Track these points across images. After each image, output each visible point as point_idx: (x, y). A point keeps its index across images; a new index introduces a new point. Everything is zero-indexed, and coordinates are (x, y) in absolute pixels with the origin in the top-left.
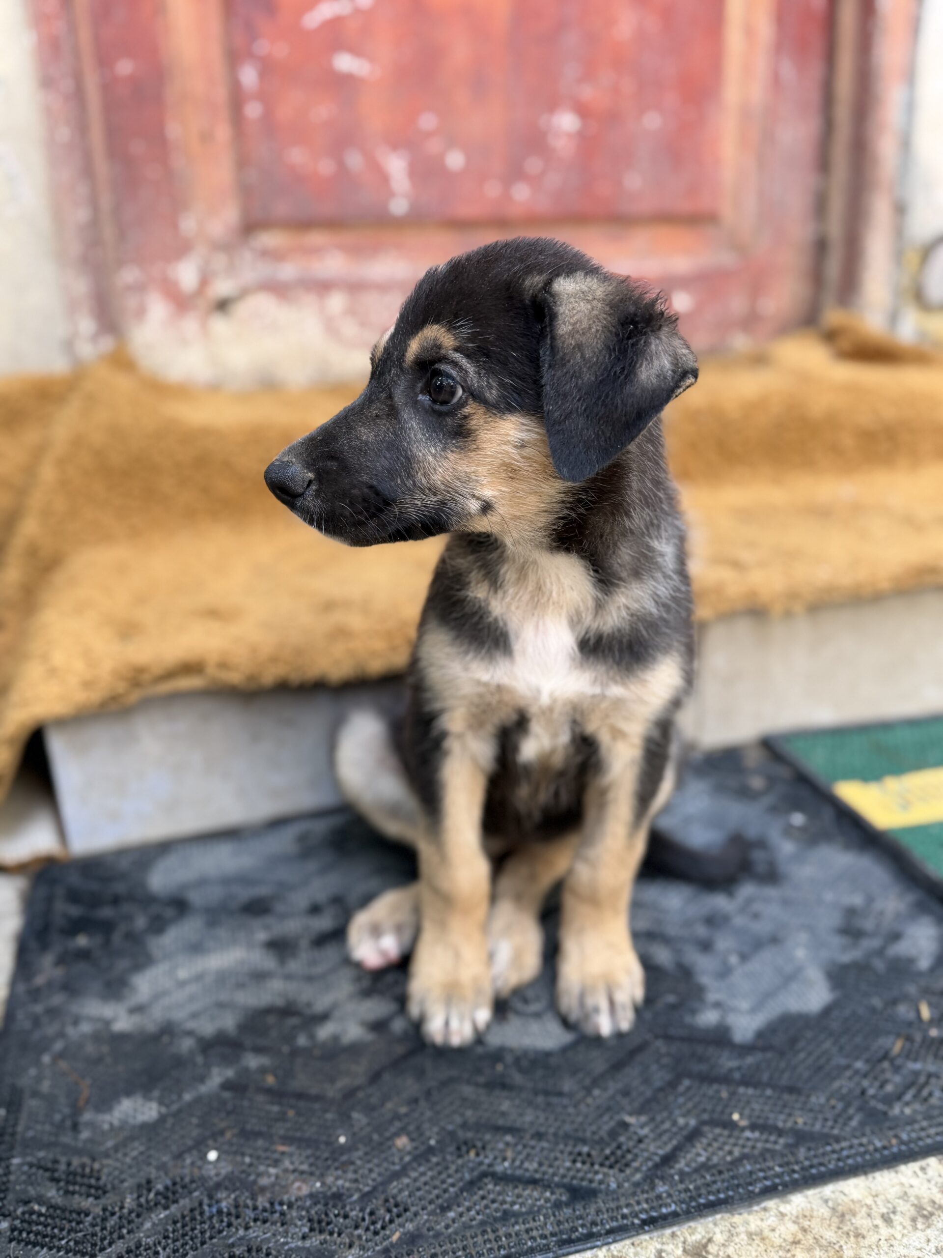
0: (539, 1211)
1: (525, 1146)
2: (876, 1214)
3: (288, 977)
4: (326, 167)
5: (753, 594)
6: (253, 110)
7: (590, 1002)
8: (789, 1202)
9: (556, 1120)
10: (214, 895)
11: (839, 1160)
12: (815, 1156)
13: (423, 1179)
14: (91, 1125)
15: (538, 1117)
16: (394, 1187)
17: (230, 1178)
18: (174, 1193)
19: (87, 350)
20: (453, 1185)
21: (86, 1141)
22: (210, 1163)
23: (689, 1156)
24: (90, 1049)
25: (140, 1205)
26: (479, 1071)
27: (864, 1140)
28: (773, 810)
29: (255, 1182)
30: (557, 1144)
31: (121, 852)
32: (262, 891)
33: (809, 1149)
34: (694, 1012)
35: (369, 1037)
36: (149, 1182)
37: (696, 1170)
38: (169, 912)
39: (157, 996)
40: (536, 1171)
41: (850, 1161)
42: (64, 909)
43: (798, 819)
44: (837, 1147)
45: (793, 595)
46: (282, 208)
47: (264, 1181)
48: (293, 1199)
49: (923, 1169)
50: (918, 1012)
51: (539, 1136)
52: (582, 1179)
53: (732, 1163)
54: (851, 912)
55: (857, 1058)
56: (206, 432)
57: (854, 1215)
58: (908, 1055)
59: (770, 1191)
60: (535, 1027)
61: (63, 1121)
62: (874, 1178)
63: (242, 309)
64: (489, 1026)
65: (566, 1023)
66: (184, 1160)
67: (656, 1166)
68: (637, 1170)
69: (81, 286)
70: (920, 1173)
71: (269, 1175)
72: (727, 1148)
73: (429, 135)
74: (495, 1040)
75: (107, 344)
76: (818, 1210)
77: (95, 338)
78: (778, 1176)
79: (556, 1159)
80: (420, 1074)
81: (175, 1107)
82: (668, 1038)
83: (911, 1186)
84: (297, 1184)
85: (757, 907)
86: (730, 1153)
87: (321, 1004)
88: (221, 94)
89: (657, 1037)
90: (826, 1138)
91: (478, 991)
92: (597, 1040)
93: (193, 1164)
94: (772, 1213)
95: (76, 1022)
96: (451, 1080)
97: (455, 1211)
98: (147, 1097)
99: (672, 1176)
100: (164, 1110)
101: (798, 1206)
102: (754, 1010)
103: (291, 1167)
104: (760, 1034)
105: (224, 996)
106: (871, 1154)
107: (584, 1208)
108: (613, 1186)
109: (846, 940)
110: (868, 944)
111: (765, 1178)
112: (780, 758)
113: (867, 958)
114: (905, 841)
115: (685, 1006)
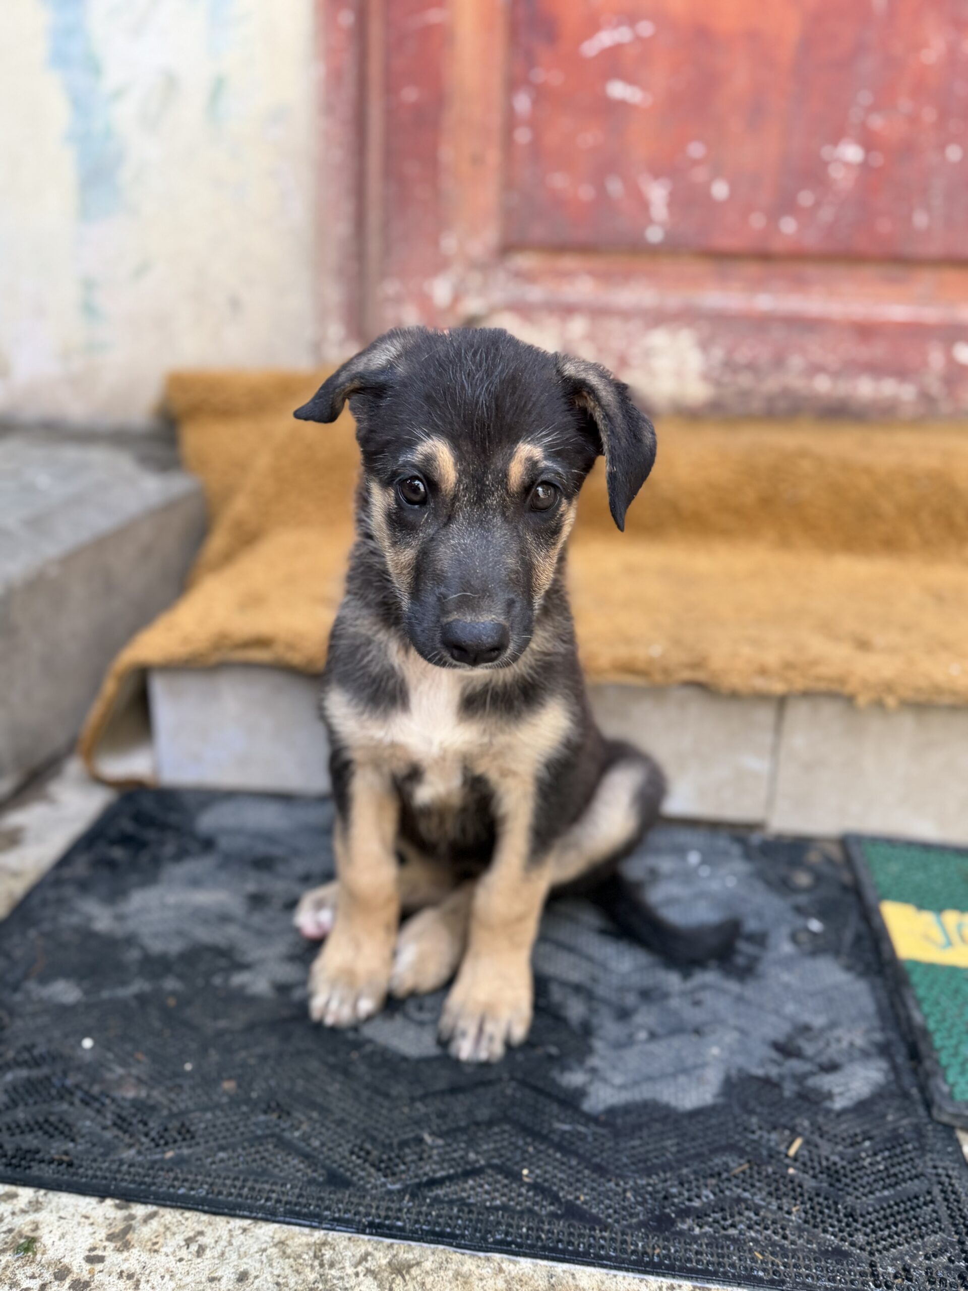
0: (292, 1180)
1: (323, 1126)
4: (586, 193)
6: (523, 136)
7: (461, 1025)
9: (365, 1114)
11: (591, 1246)
12: (571, 1234)
13: (224, 1120)
14: (27, 991)
15: (352, 1107)
17: (89, 1065)
18: (43, 1060)
19: (332, 353)
23: (454, 1188)
24: (67, 936)
25: (15, 1060)
27: (630, 1239)
28: (799, 909)
29: (101, 1074)
30: (350, 1133)
31: (196, 791)
34: (565, 1068)
36: (33, 1046)
37: (451, 1202)
38: (195, 848)
39: (141, 912)
40: (315, 1149)
43: (815, 925)
44: (598, 1234)
46: (538, 231)
48: (119, 1097)
50: (788, 1145)
51: (341, 1122)
52: (348, 1170)
54: (802, 1029)
60: (411, 1032)
66: (67, 1039)
67: (419, 1186)
68: (400, 1181)
72: (494, 1194)
73: (695, 163)
76: (537, 1281)
77: (342, 343)
79: (339, 1145)
81: (90, 1000)
82: (524, 1083)
84: (130, 1088)
85: (704, 995)
88: (496, 120)
89: (512, 1078)
91: (368, 984)
95: (71, 912)
96: (308, 1052)
97: (228, 1154)
98: (78, 985)
100: (83, 999)
103: (135, 1073)
104: (611, 1111)
105: (187, 927)
108: (369, 1185)
109: (774, 1055)
110: (795, 1065)
111: (507, 1234)
112: (849, 862)
113: (782, 1077)
114: (915, 978)
115: (561, 1062)
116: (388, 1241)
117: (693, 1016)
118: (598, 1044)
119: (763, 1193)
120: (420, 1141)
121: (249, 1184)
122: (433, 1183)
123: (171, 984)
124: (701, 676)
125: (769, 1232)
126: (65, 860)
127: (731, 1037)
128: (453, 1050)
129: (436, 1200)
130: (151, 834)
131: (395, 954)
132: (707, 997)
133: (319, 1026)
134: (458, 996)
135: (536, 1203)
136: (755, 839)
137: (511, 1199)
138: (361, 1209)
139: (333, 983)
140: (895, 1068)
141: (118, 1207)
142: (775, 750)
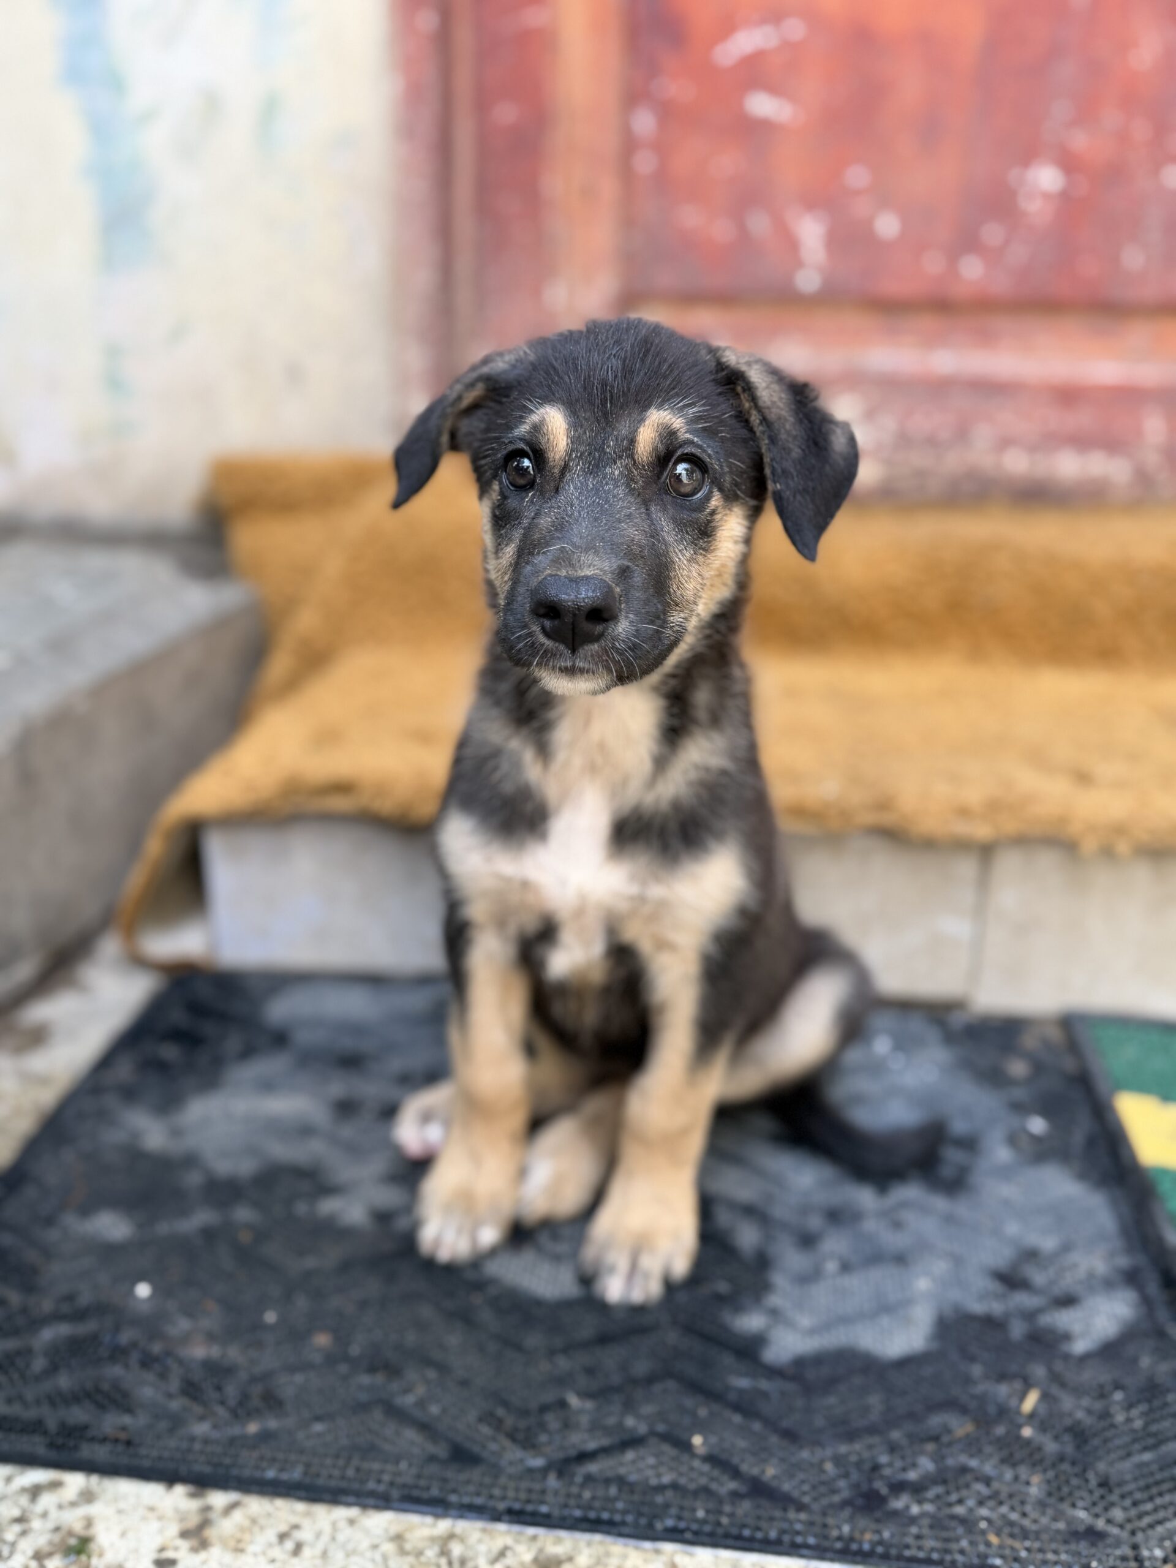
0: (408, 1456)
3: (332, 1140)
4: (721, 230)
5: (1062, 820)
6: (645, 163)
7: (609, 1258)
10: (320, 1038)
12: (759, 1517)
14: (65, 1227)
15: (476, 1364)
23: (610, 1462)
24: (111, 1158)
25: (53, 1312)
26: (452, 1296)
27: (832, 1522)
28: (1016, 1106)
29: (161, 1328)
30: (476, 1396)
32: (367, 1046)
33: (759, 1506)
34: (739, 1310)
35: (369, 1226)
38: (264, 1044)
39: (201, 1125)
40: (435, 1417)
41: (798, 1538)
43: (1037, 1125)
46: (666, 278)
47: (170, 1330)
50: (1021, 1399)
53: (654, 1487)
54: (1029, 1255)
58: (972, 1445)
60: (547, 1270)
67: (567, 1459)
72: (661, 1469)
73: (857, 194)
74: (494, 1269)
78: (697, 1521)
80: (391, 1279)
81: (144, 1237)
84: (199, 1346)
85: (907, 1215)
88: (610, 142)
89: (674, 1324)
91: (493, 1209)
92: (600, 1304)
94: (662, 1557)
95: (114, 1127)
96: (418, 1296)
98: (127, 1217)
99: (575, 1475)
100: (135, 1235)
105: (260, 1142)
106: (830, 1541)
109: (995, 1286)
110: (1022, 1300)
111: (680, 1518)
112: (1073, 1046)
113: (1007, 1316)
114: (1165, 1187)
115: (734, 1301)
116: (531, 1531)
117: (893, 1240)
118: (779, 1279)
119: (994, 1460)
120: (562, 1404)
121: (355, 1462)
122: (584, 1457)
123: (244, 1214)
124: (887, 819)
125: (1004, 1509)
126: (106, 1062)
127: (941, 1267)
128: (598, 1288)
129: (589, 1479)
130: (208, 1028)
131: (522, 1173)
132: (909, 1217)
133: (429, 1265)
134: (605, 1222)
135: (712, 1479)
136: (957, 1020)
137: (681, 1474)
138: (497, 1492)
139: (448, 1209)
140: (1146, 1301)
141: (193, 1495)
142: (980, 912)
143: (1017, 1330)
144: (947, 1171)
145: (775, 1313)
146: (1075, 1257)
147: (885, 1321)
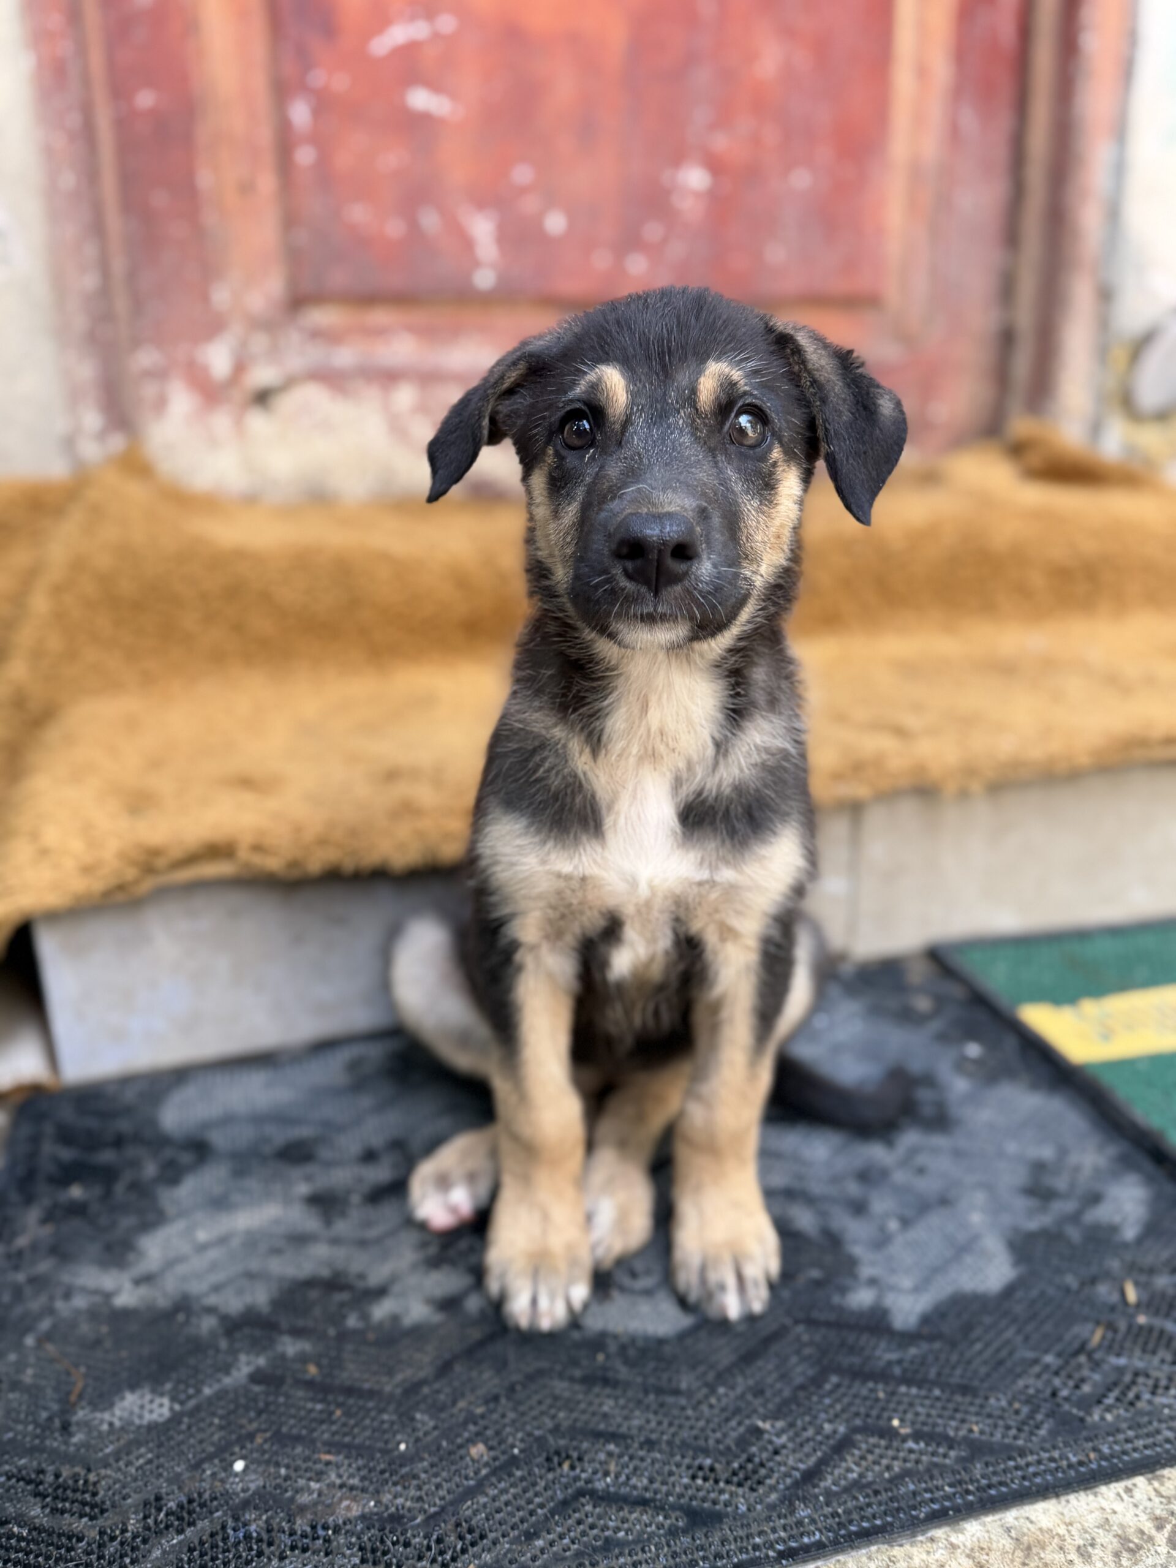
0: (649, 1539)
1: (631, 1458)
2: (1070, 1547)
3: (335, 1241)
4: (395, 228)
5: (920, 769)
6: (305, 156)
7: (713, 1277)
8: (962, 1531)
9: (671, 1424)
10: (243, 1136)
11: (1024, 1478)
12: (995, 1473)
13: (504, 1498)
14: (86, 1425)
15: (648, 1421)
16: (467, 1508)
17: (260, 1493)
18: (190, 1513)
19: (91, 451)
20: (542, 1506)
21: (78, 1447)
22: (236, 1475)
23: (837, 1472)
24: (85, 1328)
25: (147, 1528)
26: (575, 1363)
27: (1056, 1454)
28: (942, 1038)
29: (292, 1500)
30: (672, 1455)
31: (126, 1081)
32: (304, 1132)
33: (987, 1464)
34: (843, 1290)
35: (437, 1318)
36: (158, 1498)
37: (846, 1490)
38: (186, 1158)
39: (170, 1264)
40: (646, 1489)
41: (1038, 1480)
42: (54, 1152)
43: (973, 1050)
44: (1021, 1462)
45: (970, 771)
46: (339, 278)
47: (304, 1499)
48: (341, 1522)
49: (1128, 1490)
50: (1123, 1294)
51: (650, 1444)
52: (704, 1500)
53: (891, 1481)
54: (1039, 1167)
55: (1046, 1351)
56: (240, 554)
57: (1043, 1548)
58: (1111, 1347)
59: (941, 1517)
60: (644, 1307)
61: (50, 1419)
62: (1068, 1501)
63: (287, 403)
64: (586, 1306)
65: (683, 1302)
66: (204, 1471)
67: (797, 1484)
68: (773, 1488)
69: (86, 371)
70: (1125, 1496)
71: (310, 1490)
72: (884, 1462)
73: (523, 190)
74: (594, 1323)
75: (117, 443)
76: (998, 1542)
77: (101, 436)
78: (947, 1497)
79: (671, 1474)
80: (501, 1366)
81: (192, 1403)
82: (812, 1323)
83: (1115, 1512)
84: (345, 1503)
85: (922, 1159)
86: (888, 1468)
87: (376, 1276)
88: (265, 135)
89: (797, 1322)
90: (1008, 1451)
91: (573, 1262)
92: (723, 1324)
93: (214, 1475)
94: (940, 1544)
95: (67, 1295)
96: (541, 1373)
97: (544, 1539)
98: (156, 1391)
99: (816, 1497)
100: (177, 1407)
101: (973, 1536)
102: (917, 1290)
103: (338, 1482)
104: (926, 1319)
105: (254, 1265)
106: (1064, 1472)
107: (706, 1536)
108: (743, 1508)
109: (1032, 1202)
110: (1060, 1207)
113: (1058, 1225)
114: (1107, 1081)
115: (833, 1284)
117: (928, 1186)
118: (857, 1251)
119: (1138, 1352)
120: (758, 1432)
122: (811, 1476)
123: (290, 1347)
127: (980, 1197)
128: (714, 1311)
129: (830, 1494)
132: (925, 1160)
135: (933, 1454)
137: (905, 1460)
140: (1149, 1179)
142: (854, 867)
143: (1074, 1234)
144: (928, 1111)
145: (873, 1282)
146: (1074, 1158)
147: (968, 1259)
